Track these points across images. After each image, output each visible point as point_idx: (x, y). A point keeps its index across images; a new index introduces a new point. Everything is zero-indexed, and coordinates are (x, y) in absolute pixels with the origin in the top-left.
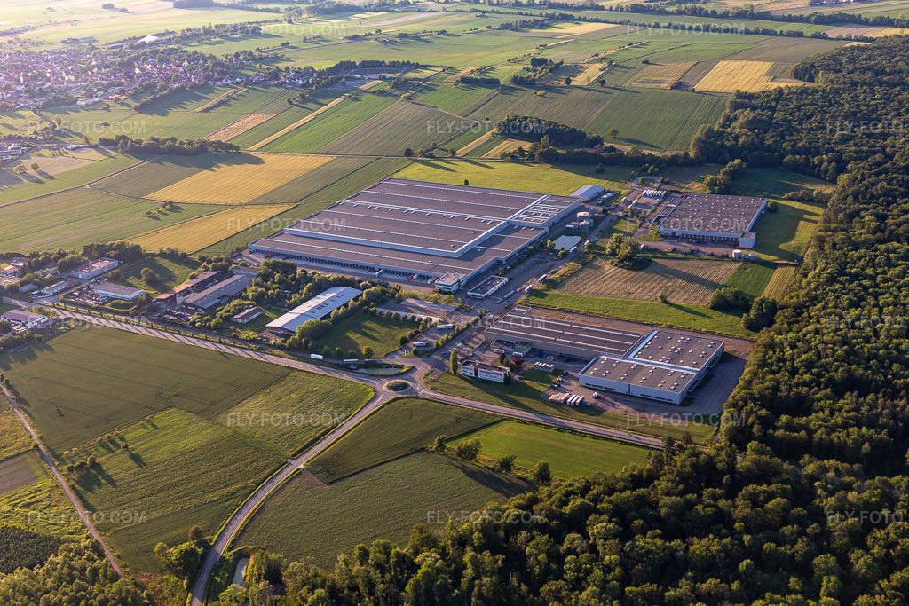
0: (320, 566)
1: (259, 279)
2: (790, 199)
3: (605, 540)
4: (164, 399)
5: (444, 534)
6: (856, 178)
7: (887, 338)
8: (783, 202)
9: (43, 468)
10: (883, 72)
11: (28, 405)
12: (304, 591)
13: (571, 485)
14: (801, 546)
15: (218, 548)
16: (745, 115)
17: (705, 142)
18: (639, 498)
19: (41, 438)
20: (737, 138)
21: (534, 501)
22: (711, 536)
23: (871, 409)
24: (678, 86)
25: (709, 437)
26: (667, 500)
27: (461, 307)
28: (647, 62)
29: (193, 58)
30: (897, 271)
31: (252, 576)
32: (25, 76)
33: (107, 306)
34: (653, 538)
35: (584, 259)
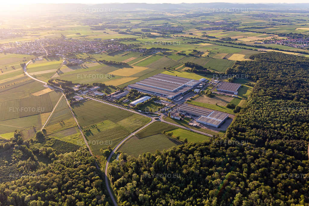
0: (135, 157)
1: (129, 93)
2: (246, 85)
3: (198, 156)
4: (106, 118)
5: (163, 152)
6: (261, 81)
7: (264, 117)
8: (245, 85)
9: (79, 130)
10: (269, 59)
11: (77, 116)
12: (131, 162)
13: (191, 144)
14: (240, 161)
15: (114, 151)
16: (238, 66)
17: (229, 71)
18: (206, 148)
19: (79, 124)
20: (236, 71)
21: (183, 146)
22: (221, 157)
23: (259, 132)
24: (224, 58)
25: (223, 135)
26: (212, 149)
27: (172, 103)
28: (218, 53)
29: (121, 44)
30: (267, 102)
31: (120, 158)
32: (85, 46)
33: (96, 96)
34: (208, 157)
35: (200, 94)
